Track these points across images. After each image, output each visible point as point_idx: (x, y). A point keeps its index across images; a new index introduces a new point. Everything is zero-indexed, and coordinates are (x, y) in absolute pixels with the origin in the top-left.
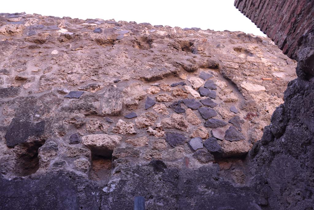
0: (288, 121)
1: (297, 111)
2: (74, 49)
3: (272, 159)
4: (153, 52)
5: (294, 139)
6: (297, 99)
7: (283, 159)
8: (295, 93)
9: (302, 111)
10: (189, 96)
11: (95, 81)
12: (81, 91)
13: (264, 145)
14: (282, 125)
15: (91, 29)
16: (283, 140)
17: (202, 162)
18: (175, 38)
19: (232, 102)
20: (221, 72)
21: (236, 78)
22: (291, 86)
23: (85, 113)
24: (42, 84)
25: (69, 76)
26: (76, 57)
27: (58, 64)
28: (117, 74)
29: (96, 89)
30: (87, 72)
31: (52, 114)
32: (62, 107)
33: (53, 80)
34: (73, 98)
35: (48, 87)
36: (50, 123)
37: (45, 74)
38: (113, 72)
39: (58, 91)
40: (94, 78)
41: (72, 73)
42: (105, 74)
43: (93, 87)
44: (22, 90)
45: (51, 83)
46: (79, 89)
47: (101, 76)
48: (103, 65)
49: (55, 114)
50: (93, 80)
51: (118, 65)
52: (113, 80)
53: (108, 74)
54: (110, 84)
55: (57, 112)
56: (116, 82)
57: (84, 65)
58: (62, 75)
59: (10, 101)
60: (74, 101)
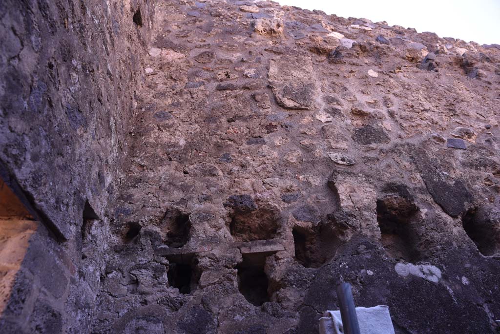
2: (393, 71)
4: (491, 84)
11: (461, 124)
12: (458, 139)
15: (371, 36)
18: (496, 62)
23: (493, 172)
24: (404, 125)
25: (427, 115)
26: (409, 85)
27: (393, 94)
28: (479, 116)
29: (473, 137)
30: (442, 111)
31: (458, 172)
32: (460, 162)
33: (413, 120)
34: (459, 148)
35: (413, 130)
36: (469, 185)
37: (391, 108)
38: (472, 113)
39: (435, 138)
40: (458, 121)
41: (426, 110)
42: (465, 115)
43: (467, 133)
44: (386, 132)
45: (413, 124)
46: (454, 136)
47: (462, 117)
48: (452, 100)
49: (461, 171)
50: (459, 123)
51: (468, 102)
52: (482, 125)
53: (468, 115)
54: (483, 130)
55: (461, 169)
56: (488, 128)
57: (428, 98)
58: (416, 112)
59: (395, 150)
60: (464, 153)
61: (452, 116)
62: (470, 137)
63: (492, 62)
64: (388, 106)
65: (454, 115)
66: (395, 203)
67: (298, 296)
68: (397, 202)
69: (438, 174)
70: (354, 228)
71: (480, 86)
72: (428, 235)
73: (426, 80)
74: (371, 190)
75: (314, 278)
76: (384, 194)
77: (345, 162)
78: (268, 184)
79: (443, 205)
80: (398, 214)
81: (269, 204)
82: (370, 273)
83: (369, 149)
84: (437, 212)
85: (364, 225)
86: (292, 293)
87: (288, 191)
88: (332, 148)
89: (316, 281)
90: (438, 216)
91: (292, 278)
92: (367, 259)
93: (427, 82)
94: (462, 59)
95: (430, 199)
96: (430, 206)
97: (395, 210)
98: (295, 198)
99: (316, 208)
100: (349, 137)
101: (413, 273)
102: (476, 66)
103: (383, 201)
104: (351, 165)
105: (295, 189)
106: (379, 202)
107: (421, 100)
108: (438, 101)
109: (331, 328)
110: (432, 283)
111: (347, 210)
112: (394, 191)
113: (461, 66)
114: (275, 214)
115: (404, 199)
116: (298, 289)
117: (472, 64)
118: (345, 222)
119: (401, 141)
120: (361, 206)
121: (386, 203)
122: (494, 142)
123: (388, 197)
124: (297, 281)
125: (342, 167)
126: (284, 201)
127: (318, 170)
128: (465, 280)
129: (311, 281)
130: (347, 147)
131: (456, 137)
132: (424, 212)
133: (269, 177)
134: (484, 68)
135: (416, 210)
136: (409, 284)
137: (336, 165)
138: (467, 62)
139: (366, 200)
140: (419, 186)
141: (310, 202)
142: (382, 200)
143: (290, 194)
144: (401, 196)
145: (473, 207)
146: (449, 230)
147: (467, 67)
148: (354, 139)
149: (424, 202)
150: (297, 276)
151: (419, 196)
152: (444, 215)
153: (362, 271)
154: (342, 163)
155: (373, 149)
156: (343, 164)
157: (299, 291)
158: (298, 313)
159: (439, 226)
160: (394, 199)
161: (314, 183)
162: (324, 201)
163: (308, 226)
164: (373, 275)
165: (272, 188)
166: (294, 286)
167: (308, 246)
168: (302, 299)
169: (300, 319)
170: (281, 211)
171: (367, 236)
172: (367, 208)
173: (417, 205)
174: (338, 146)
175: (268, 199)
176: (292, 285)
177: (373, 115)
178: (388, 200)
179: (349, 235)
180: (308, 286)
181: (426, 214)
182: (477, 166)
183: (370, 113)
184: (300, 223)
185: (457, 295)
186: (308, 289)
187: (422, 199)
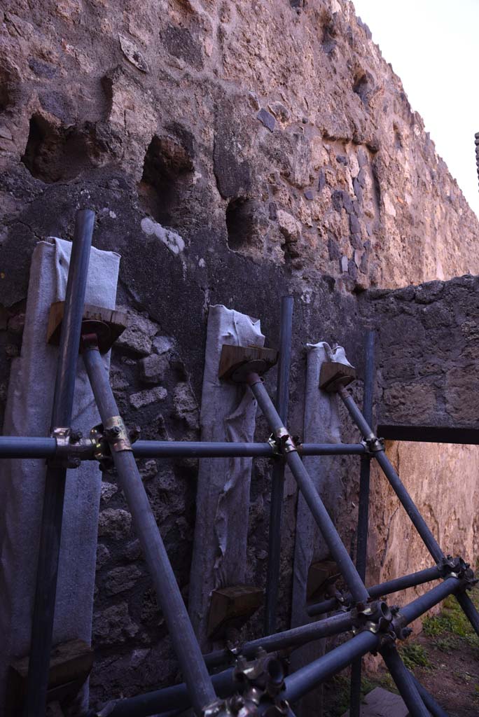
0: (440, 299)
1: (455, 299)
3: (398, 315)
4: (336, 73)
5: (436, 316)
6: (463, 291)
7: (413, 322)
8: (465, 286)
9: (460, 303)
10: (346, 187)
11: (284, 100)
12: (272, 115)
13: (395, 297)
14: (432, 298)
16: (425, 310)
17: (347, 290)
19: (370, 217)
20: (374, 162)
21: (384, 184)
22: (466, 279)
23: (282, 171)
24: (228, 60)
25: (259, 64)
26: (260, 7)
27: (237, 6)
28: (304, 103)
29: (286, 123)
30: (275, 71)
31: (251, 153)
32: (260, 143)
33: (240, 60)
34: (267, 127)
35: (234, 73)
36: (254, 172)
37: (224, 25)
38: (301, 94)
39: (251, 98)
40: (283, 94)
41: (261, 58)
42: (293, 92)
43: (283, 114)
44: (204, 54)
45: (238, 66)
46: (270, 109)
47: (289, 93)
48: (291, 64)
49: (255, 153)
50: (282, 98)
51: (304, 79)
52: (301, 115)
53: (296, 95)
54: (299, 121)
55: (257, 151)
56: (304, 122)
57: (271, 43)
58: (249, 52)
59: (201, 84)
60: (268, 135)
61: (281, 84)
62: (283, 121)
63: (352, 47)
64: (223, 19)
65: (284, 84)
66: (172, 150)
67: (13, 207)
68: (175, 150)
69: (232, 143)
70: (114, 155)
71: (326, 68)
72: (189, 203)
73: (282, 16)
74: (154, 119)
75: (41, 194)
76: (165, 133)
77: (137, 63)
78: (14, 25)
79: (220, 179)
80: (169, 165)
81: (6, 60)
82: (113, 215)
83: (173, 64)
84: (210, 184)
85: (127, 157)
86: (6, 201)
87: (43, 56)
88: (128, 31)
89: (44, 198)
90: (209, 188)
91: (11, 181)
92: (115, 197)
93: (281, 19)
94: (330, 19)
95: (210, 166)
96: (206, 173)
97: (169, 158)
98: (50, 73)
99: (75, 104)
100: (157, 30)
101: (157, 235)
102: (337, 39)
103: (160, 140)
104: (143, 71)
105: (54, 60)
106: (156, 139)
107: (262, 39)
108: (278, 55)
109: (50, 256)
110: (171, 253)
111: (114, 128)
112: (178, 135)
113: (324, 27)
114: (10, 80)
115: (184, 151)
116: (16, 199)
117: (334, 34)
118: (107, 143)
119: (215, 78)
120: (133, 132)
121: (163, 144)
122: (300, 141)
123: (168, 138)
124: (17, 189)
125: (130, 67)
126: (32, 68)
127: (96, 52)
128: (202, 262)
129: (36, 195)
130: (147, 43)
131: (271, 112)
132: (198, 177)
133: (17, 14)
134: (342, 48)
135: (189, 170)
136: (148, 244)
137: (123, 59)
138: (332, 26)
139: (141, 128)
140: (206, 144)
141: (70, 91)
142: (160, 138)
143: (44, 62)
144: (183, 145)
145: (245, 196)
146: (212, 208)
147: (328, 34)
148: (161, 37)
149: (203, 165)
150: (19, 182)
151: (202, 156)
152: (215, 191)
153: (105, 209)
154: (134, 62)
155: (178, 67)
156: (133, 65)
157: (16, 202)
158: (6, 228)
159: (205, 200)
160: (174, 145)
161: (85, 68)
162: (89, 100)
163: (54, 123)
164: (115, 219)
165: (19, 36)
166: (11, 193)
167: (44, 149)
168: (17, 213)
169: (8, 236)
170: (23, 81)
171: (125, 171)
172: (140, 140)
173: (194, 165)
174: (138, 33)
175: (6, 50)
176: (9, 190)
177: (200, 19)
178: (167, 142)
179: (104, 162)
180: (30, 200)
181: (198, 180)
182: (272, 156)
183: (197, 13)
184: (45, 114)
185: (188, 273)
186: (28, 204)
187: (203, 161)
